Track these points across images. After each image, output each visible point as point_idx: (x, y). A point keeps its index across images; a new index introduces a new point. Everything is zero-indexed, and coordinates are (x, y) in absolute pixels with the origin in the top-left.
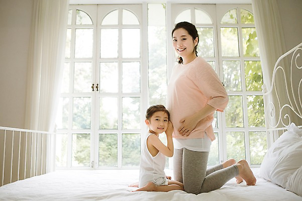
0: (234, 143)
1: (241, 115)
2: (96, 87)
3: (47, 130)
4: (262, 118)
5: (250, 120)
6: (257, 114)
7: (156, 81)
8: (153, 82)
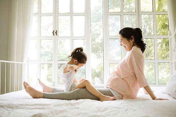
0: (148, 70)
1: (153, 51)
2: (55, 33)
3: (22, 61)
4: (167, 53)
5: (159, 55)
6: (164, 51)
7: (98, 31)
8: (96, 31)
